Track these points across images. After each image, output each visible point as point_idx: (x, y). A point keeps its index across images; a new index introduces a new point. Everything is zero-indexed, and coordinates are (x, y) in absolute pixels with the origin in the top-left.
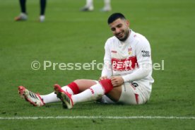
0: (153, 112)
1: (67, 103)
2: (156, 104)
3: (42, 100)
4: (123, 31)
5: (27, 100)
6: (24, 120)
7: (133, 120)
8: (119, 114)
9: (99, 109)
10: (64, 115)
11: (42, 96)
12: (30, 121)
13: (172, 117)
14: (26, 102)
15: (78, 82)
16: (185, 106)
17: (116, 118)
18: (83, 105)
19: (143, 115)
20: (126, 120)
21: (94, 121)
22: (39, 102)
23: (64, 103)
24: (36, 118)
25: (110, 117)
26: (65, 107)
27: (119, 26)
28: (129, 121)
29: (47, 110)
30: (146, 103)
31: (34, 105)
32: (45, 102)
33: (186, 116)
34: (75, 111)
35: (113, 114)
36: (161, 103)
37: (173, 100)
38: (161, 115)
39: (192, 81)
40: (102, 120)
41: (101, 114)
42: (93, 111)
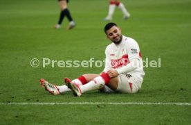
0: (144, 99)
1: (76, 91)
2: (147, 93)
3: (58, 90)
4: (118, 35)
5: (46, 89)
6: (44, 105)
7: (130, 105)
8: (118, 101)
9: (102, 97)
10: (75, 101)
11: (58, 87)
12: (49, 106)
13: (159, 103)
14: (46, 92)
15: (86, 76)
16: (169, 95)
17: (116, 103)
18: (90, 93)
19: (137, 101)
20: (123, 106)
21: (98, 106)
22: (56, 91)
23: (73, 91)
24: (54, 104)
25: (111, 103)
26: (76, 95)
27: (115, 31)
28: (126, 106)
29: (62, 97)
30: (138, 92)
31: (52, 93)
32: (61, 91)
33: (170, 102)
34: (84, 98)
35: (113, 101)
36: (150, 92)
37: (160, 90)
38: (150, 102)
39: (175, 75)
40: (105, 106)
41: (104, 101)
42: (97, 98)
